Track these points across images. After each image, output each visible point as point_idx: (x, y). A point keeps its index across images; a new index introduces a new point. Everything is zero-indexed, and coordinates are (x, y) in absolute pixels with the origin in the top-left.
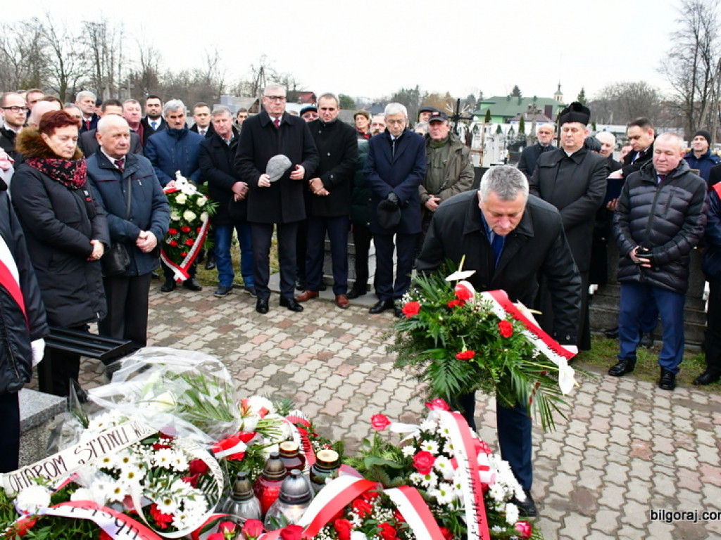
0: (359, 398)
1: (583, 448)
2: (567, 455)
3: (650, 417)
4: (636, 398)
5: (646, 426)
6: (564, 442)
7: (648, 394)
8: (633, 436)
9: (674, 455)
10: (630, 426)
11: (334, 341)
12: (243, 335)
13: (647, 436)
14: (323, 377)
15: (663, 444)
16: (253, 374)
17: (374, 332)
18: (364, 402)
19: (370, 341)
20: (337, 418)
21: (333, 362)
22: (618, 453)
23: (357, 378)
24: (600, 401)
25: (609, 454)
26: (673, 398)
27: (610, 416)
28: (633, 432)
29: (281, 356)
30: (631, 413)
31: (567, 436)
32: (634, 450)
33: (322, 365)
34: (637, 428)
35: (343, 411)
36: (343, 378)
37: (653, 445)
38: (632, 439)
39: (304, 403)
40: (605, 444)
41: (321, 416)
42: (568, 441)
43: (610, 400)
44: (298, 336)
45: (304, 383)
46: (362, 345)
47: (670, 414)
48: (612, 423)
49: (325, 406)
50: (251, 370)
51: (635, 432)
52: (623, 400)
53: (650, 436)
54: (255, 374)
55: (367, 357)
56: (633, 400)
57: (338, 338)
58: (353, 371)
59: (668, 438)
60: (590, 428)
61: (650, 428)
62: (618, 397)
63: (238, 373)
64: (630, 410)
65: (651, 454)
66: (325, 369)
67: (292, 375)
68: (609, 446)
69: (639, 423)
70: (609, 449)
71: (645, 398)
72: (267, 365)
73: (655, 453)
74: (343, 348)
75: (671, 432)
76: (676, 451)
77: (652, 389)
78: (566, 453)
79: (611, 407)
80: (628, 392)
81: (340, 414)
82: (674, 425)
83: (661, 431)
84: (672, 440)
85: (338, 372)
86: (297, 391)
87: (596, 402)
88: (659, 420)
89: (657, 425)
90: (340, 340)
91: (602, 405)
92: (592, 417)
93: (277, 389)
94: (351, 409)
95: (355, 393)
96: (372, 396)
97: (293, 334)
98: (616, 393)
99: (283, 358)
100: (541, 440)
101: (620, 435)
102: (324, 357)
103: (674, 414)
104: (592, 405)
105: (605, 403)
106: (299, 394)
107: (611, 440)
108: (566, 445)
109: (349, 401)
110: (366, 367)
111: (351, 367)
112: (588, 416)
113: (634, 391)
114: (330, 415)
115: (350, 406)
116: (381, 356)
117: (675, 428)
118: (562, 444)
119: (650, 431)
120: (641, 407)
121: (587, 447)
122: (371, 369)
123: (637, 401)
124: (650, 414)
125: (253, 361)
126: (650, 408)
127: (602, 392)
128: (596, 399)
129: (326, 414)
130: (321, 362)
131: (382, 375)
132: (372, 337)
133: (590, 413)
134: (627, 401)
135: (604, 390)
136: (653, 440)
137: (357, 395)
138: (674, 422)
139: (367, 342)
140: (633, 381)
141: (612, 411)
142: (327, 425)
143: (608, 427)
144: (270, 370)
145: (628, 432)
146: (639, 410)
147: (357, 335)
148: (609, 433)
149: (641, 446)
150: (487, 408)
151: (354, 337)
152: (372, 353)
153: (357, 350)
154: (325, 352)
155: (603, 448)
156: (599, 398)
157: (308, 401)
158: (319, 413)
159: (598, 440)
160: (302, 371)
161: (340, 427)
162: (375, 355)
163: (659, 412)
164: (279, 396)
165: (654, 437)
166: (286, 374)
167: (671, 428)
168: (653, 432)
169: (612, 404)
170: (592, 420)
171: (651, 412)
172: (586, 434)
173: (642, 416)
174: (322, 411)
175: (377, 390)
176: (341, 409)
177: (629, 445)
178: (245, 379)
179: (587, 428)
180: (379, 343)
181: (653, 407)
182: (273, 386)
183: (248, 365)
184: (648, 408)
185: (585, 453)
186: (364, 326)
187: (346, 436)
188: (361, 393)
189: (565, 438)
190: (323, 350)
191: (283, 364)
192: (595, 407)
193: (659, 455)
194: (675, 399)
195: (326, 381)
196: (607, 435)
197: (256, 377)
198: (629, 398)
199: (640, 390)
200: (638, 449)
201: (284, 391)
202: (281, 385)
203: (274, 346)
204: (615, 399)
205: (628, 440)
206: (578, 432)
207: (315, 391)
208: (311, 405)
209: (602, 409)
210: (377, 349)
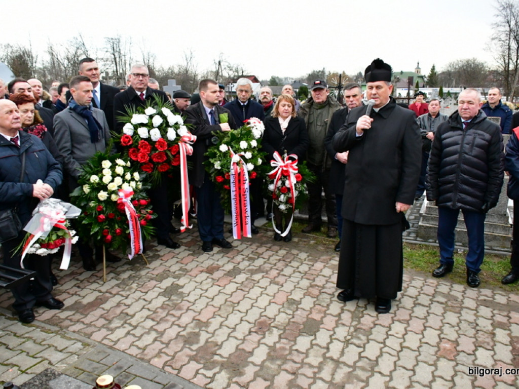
0: (228, 306)
1: (399, 349)
2: (385, 356)
3: (459, 317)
4: (449, 300)
5: (453, 327)
6: (384, 343)
7: (459, 296)
8: (442, 336)
9: (474, 354)
10: (441, 327)
11: (222, 257)
12: (156, 253)
13: (453, 336)
14: (205, 287)
15: (466, 344)
16: (153, 286)
17: (256, 248)
18: (232, 308)
19: (251, 256)
20: (207, 324)
21: (217, 275)
22: (428, 353)
23: (231, 287)
24: (419, 304)
25: (420, 355)
26: (479, 299)
27: (425, 318)
28: (442, 333)
29: (179, 270)
30: (443, 315)
31: (388, 338)
32: (442, 350)
33: (208, 277)
34: (446, 329)
35: (213, 317)
36: (220, 288)
37: (458, 345)
38: (441, 339)
39: (184, 311)
40: (418, 344)
41: (195, 321)
42: (388, 342)
43: (427, 303)
44: (197, 254)
45: (189, 293)
46: (243, 259)
47: (475, 315)
48: (427, 325)
49: (200, 313)
50: (153, 283)
51: (444, 332)
52: (438, 302)
53: (456, 336)
54: (155, 286)
55: (244, 270)
56: (446, 302)
57: (227, 254)
58: (230, 281)
59: (471, 337)
60: (408, 329)
61: (457, 328)
62: (435, 299)
63: (143, 285)
64: (443, 311)
65: (456, 353)
66: (209, 280)
67: (182, 287)
68: (421, 346)
69: (448, 324)
70: (421, 349)
71: (456, 299)
72: (167, 278)
73: (458, 352)
74: (229, 262)
75: (474, 331)
76: (476, 350)
77: (464, 292)
78: (384, 354)
79: (427, 309)
80: (444, 295)
81: (210, 320)
82: (477, 325)
83: (466, 331)
84: (474, 340)
85: (218, 283)
86: (182, 300)
87: (416, 304)
88: (465, 320)
89: (464, 325)
90: (227, 255)
91: (421, 307)
92: (411, 319)
93: (168, 299)
94: (219, 315)
95: (226, 301)
96: (238, 303)
97: (194, 252)
98: (434, 296)
99: (181, 272)
100: (366, 341)
101: (431, 336)
102: (210, 270)
103: (478, 314)
104: (413, 308)
105: (423, 305)
106: (184, 303)
107: (423, 340)
108: (385, 346)
109: (220, 308)
110: (241, 278)
111: (230, 278)
112: (408, 318)
113: (449, 293)
114: (202, 322)
115: (219, 313)
116: (255, 268)
117: (478, 328)
118: (382, 345)
119: (457, 331)
120: (453, 309)
121: (402, 347)
122: (244, 280)
123: (449, 303)
124: (459, 315)
125: (157, 275)
126: (459, 308)
127: (422, 296)
128: (416, 302)
129: (199, 320)
130: (208, 275)
131: (251, 285)
132: (252, 252)
133: (410, 315)
134: (442, 303)
135: (424, 294)
136: (459, 340)
137: (227, 303)
138: (478, 322)
139: (247, 257)
140: (449, 284)
141: (428, 313)
142: (197, 330)
143: (422, 328)
144: (167, 283)
145: (438, 332)
146: (450, 311)
147: (242, 251)
148: (422, 334)
149: (448, 346)
150: (327, 312)
151: (239, 252)
152: (249, 265)
153: (239, 264)
154: (214, 265)
155: (416, 349)
156: (419, 301)
157: (188, 309)
158: (194, 319)
159: (412, 341)
160: (191, 283)
161: (207, 332)
162: (251, 268)
163: (467, 313)
164: (168, 305)
165: (459, 337)
166: (178, 285)
167: (474, 328)
168: (459, 332)
169: (429, 306)
170: (410, 322)
171: (460, 313)
172: (404, 335)
173: (452, 318)
174: (196, 318)
175: (244, 297)
176: (211, 315)
177: (438, 344)
178: (146, 291)
179: (405, 329)
180: (256, 257)
181: (462, 308)
182: (165, 297)
183: (152, 279)
184: (458, 309)
185: (401, 354)
186: (249, 243)
187: (210, 340)
188: (230, 301)
189: (385, 339)
190: (213, 264)
191: (178, 277)
192: (415, 309)
193: (462, 354)
194: (481, 300)
195: (206, 291)
196: (421, 336)
197: (155, 289)
198: (443, 300)
199: (453, 293)
200: (445, 349)
201: (173, 300)
202: (171, 295)
203: (177, 262)
204: (432, 301)
205: (438, 340)
206: (397, 333)
207: (195, 300)
208: (190, 312)
209: (420, 312)
210: (253, 262)
